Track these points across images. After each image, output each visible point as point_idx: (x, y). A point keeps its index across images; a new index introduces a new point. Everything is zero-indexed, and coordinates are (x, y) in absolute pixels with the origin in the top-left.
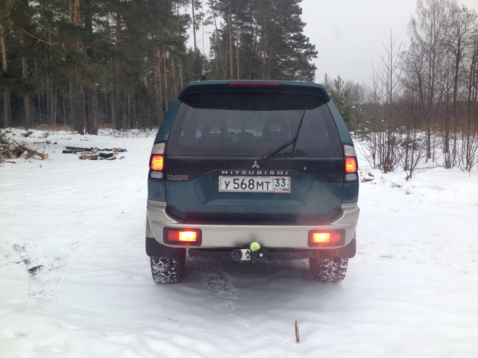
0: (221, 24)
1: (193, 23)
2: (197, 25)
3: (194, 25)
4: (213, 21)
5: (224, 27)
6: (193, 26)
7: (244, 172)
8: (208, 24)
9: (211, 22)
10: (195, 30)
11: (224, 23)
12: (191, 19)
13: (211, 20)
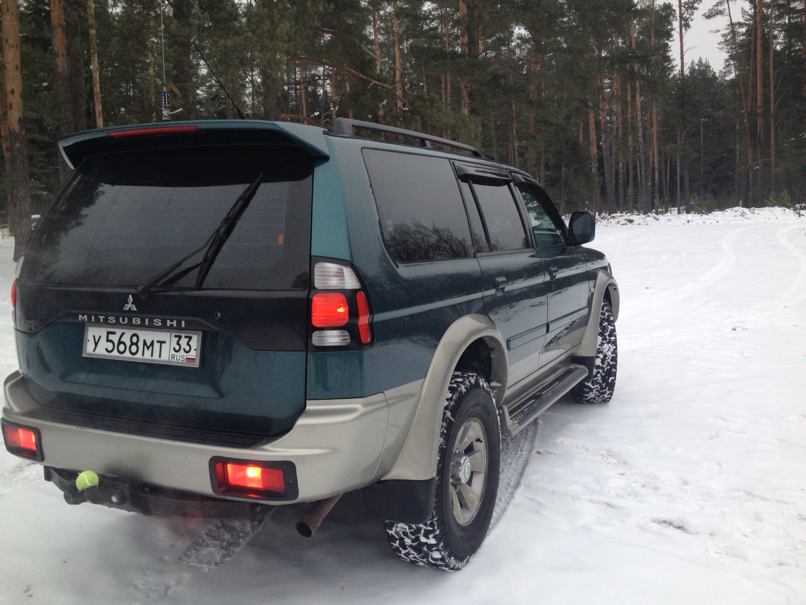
0: (744, 12)
1: (678, 18)
2: (686, 20)
3: (681, 22)
4: (724, 10)
5: (749, 18)
6: (679, 24)
7: (112, 319)
8: (715, 15)
9: (721, 11)
10: (683, 29)
11: (750, 9)
12: (674, 11)
13: (721, 8)
